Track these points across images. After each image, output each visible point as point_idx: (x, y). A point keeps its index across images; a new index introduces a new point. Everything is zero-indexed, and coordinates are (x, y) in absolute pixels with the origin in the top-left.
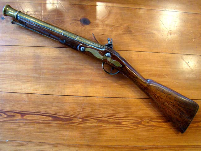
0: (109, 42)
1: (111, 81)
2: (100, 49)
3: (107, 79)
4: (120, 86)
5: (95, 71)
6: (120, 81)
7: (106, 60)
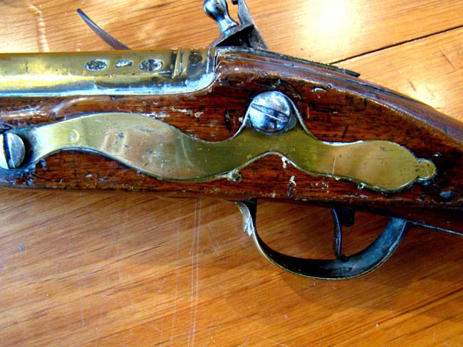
0: (224, 24)
1: (351, 312)
2: (168, 90)
3: (312, 308)
4: (428, 320)
5: (198, 285)
6: (415, 284)
7: (269, 173)
